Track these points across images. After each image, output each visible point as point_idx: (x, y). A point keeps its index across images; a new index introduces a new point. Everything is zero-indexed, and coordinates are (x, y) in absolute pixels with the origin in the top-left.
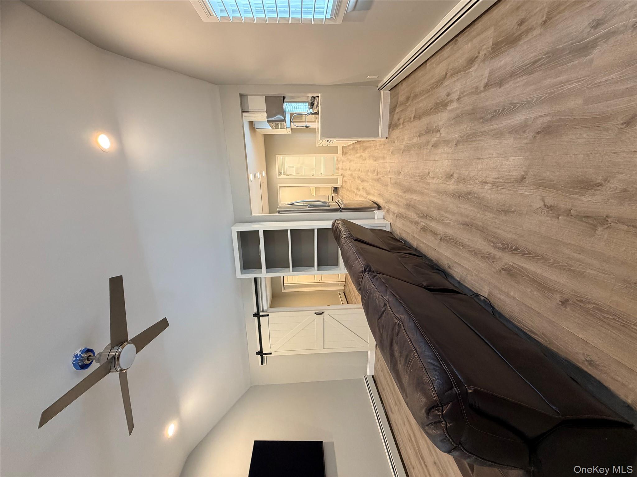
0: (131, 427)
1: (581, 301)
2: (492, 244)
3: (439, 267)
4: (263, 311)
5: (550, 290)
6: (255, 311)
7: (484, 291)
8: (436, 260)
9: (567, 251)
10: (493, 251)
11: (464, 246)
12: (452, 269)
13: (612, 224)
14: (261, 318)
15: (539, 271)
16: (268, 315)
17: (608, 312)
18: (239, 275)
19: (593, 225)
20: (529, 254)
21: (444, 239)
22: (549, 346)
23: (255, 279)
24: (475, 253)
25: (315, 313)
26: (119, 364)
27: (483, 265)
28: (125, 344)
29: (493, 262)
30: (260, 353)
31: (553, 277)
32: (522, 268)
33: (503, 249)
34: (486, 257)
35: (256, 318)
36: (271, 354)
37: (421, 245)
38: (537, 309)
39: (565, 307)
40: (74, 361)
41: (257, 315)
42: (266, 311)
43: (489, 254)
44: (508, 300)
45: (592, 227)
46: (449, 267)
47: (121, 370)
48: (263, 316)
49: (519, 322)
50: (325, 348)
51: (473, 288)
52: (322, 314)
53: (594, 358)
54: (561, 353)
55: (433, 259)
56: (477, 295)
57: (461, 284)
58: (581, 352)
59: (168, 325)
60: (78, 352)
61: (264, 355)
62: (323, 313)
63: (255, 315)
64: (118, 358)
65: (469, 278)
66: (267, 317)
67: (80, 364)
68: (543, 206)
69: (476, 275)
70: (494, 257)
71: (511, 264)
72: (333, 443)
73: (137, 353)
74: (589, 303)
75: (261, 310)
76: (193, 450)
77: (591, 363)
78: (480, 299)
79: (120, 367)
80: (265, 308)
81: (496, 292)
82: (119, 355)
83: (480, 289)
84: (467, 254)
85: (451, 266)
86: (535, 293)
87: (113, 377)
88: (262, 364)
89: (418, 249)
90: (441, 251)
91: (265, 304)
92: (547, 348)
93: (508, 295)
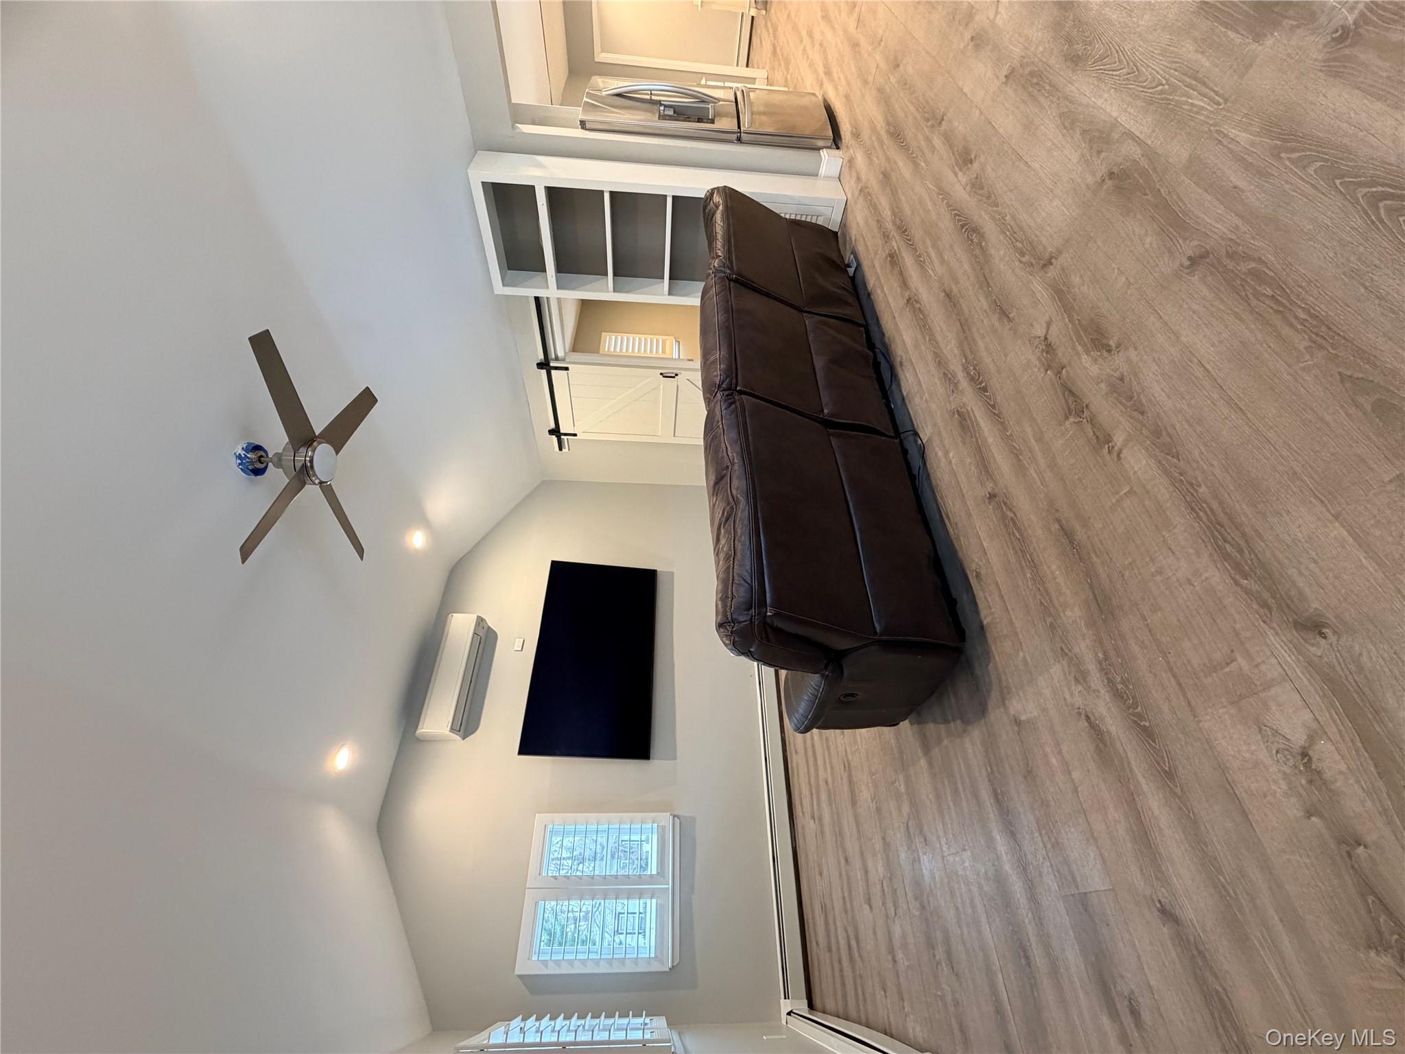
0: (360, 551)
1: (1005, 504)
2: (964, 361)
3: (888, 353)
4: (557, 359)
5: (987, 472)
6: (541, 356)
7: (925, 433)
8: (889, 338)
9: (1028, 429)
10: (961, 375)
11: (933, 339)
12: (902, 370)
13: (1085, 420)
14: (553, 372)
15: (990, 440)
16: (567, 369)
17: (1019, 530)
18: (499, 289)
19: (1069, 409)
20: (993, 407)
21: (912, 304)
22: (954, 541)
23: (537, 299)
24: (940, 361)
25: (661, 374)
26: (315, 475)
27: (940, 390)
28: (315, 443)
29: (953, 392)
30: (555, 431)
31: (999, 458)
32: (978, 424)
33: (972, 379)
34: (949, 379)
35: (544, 372)
36: (575, 435)
37: (879, 291)
38: (964, 491)
39: (990, 503)
40: (240, 464)
41: (544, 365)
42: (563, 360)
43: (954, 376)
44: (943, 462)
45: (1067, 411)
46: (901, 364)
47: (321, 483)
48: (556, 368)
49: (942, 498)
50: (676, 435)
51: (916, 419)
52: (674, 377)
53: (983, 571)
54: (960, 554)
55: (886, 334)
56: (916, 434)
57: (906, 405)
58: (977, 560)
59: (377, 401)
60: (240, 451)
61: (562, 437)
62: (677, 375)
63: (541, 365)
64: (312, 467)
65: (917, 400)
66: (564, 372)
67: (250, 467)
68: (1042, 338)
69: (926, 401)
70: (956, 385)
71: (969, 409)
72: (672, 574)
73: (337, 454)
74: (1010, 510)
75: (553, 356)
76: (457, 563)
77: (978, 576)
78: (916, 441)
79: (318, 478)
80: (561, 354)
81: (936, 441)
82: (311, 461)
83: (923, 427)
84: (930, 357)
85: (904, 364)
86: (973, 468)
87: (311, 491)
88: (560, 449)
89: (872, 297)
90: (902, 326)
91: (560, 345)
92: (951, 541)
93: (946, 453)
